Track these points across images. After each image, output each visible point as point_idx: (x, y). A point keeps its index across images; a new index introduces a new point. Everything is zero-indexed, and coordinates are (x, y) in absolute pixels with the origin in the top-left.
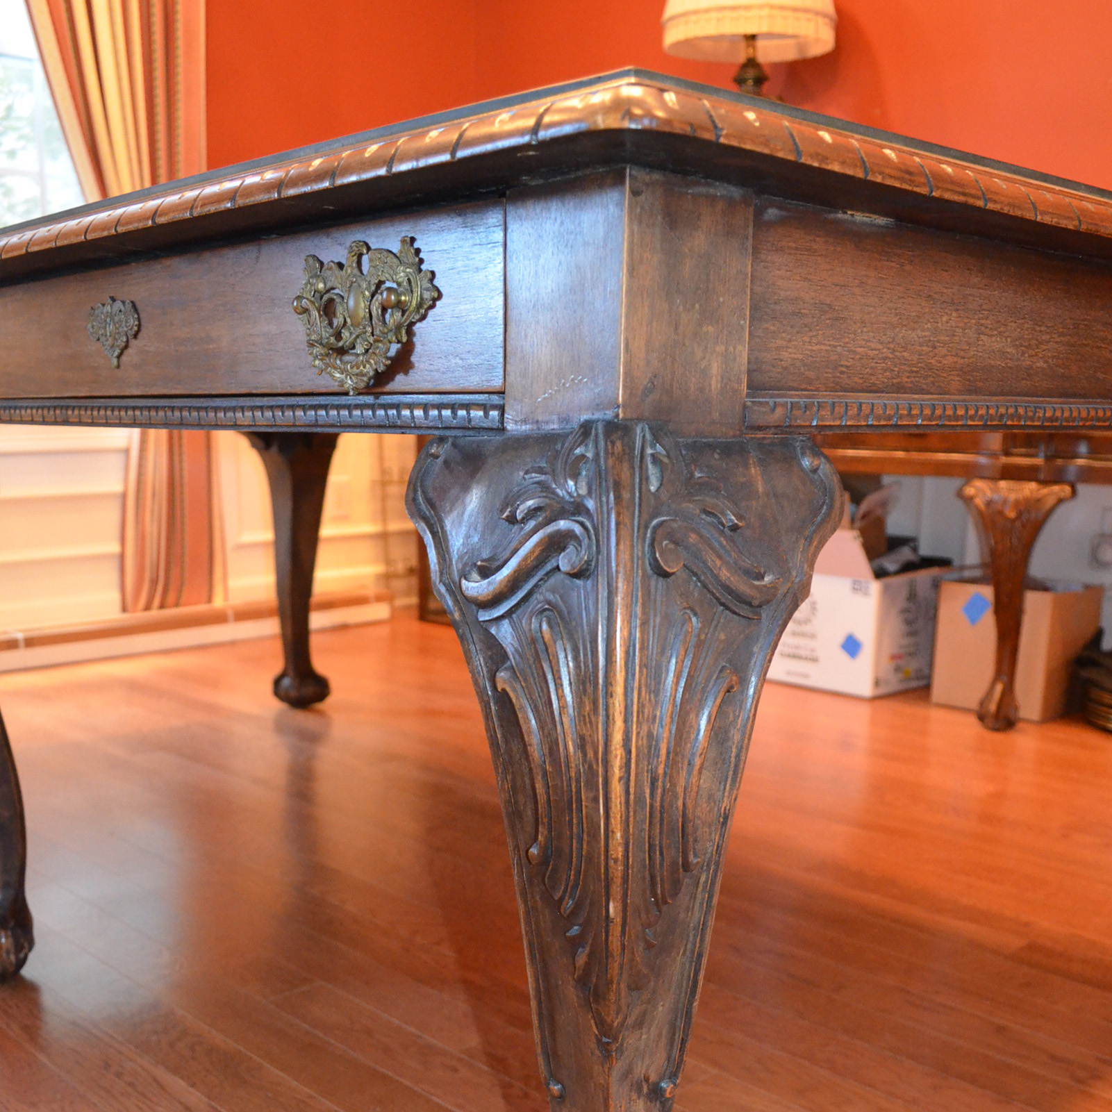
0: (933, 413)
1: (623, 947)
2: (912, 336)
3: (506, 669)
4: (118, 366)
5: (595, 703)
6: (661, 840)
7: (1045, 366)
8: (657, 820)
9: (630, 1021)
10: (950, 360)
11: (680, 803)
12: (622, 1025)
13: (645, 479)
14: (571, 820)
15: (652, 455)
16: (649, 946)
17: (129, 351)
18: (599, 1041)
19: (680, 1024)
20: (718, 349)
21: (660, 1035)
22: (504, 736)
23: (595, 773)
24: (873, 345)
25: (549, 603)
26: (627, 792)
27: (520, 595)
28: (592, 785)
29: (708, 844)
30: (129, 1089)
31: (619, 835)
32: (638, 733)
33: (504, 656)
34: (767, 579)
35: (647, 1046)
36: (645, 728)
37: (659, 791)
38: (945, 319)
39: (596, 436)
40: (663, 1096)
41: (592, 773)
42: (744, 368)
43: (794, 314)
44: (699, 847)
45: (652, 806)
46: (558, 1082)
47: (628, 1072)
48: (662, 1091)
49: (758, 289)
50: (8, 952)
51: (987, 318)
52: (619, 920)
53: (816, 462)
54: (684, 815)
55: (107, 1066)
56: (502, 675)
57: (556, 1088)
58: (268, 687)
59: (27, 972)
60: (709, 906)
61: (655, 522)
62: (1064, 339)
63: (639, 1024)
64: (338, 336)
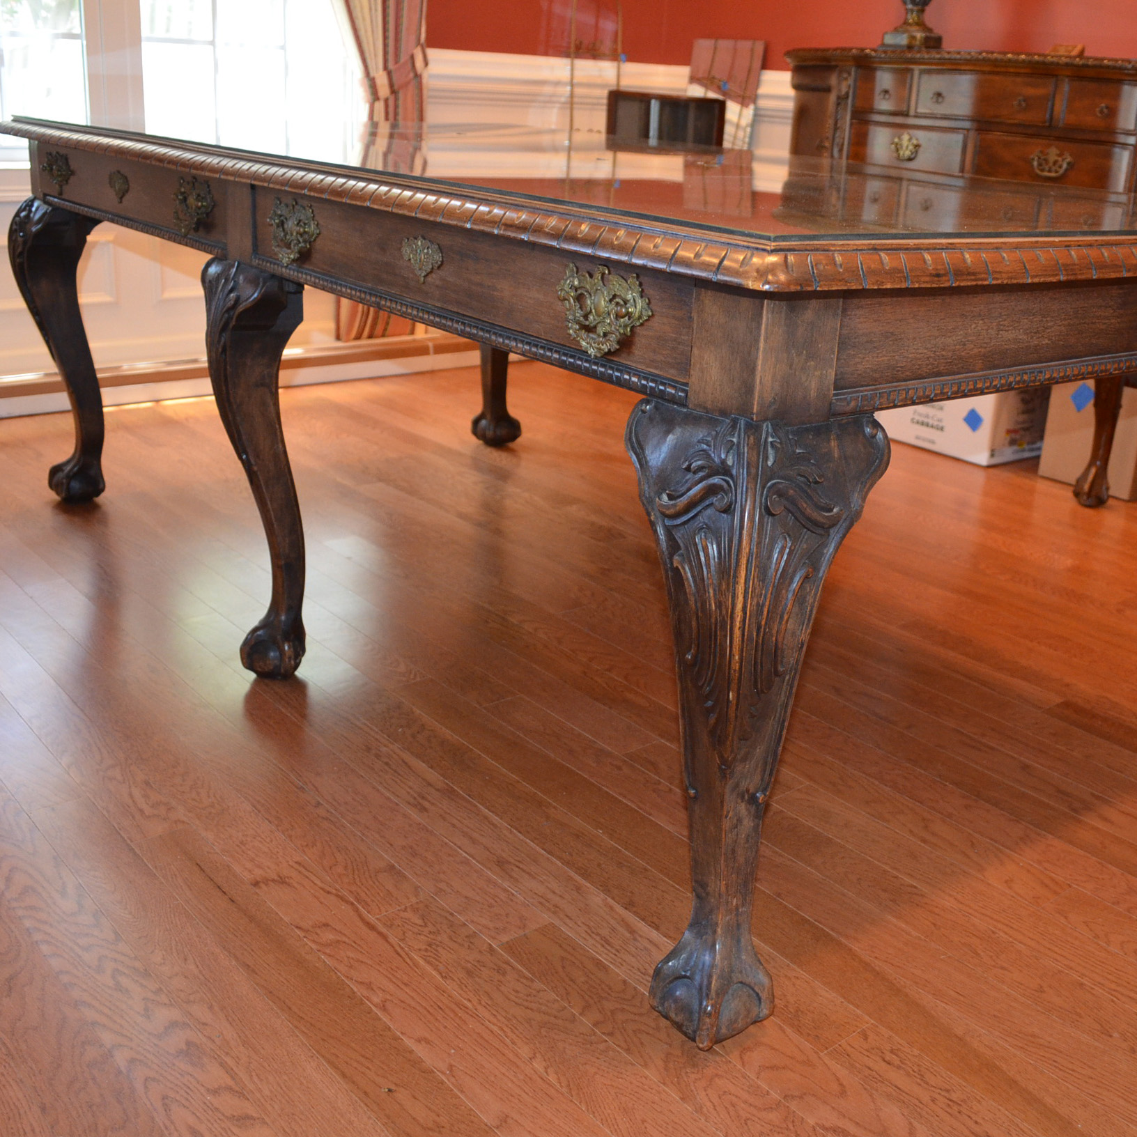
0: (959, 388)
1: (736, 717)
2: (949, 340)
3: (679, 555)
4: (424, 283)
5: (728, 585)
6: (761, 659)
7: (1049, 342)
8: (760, 648)
9: (739, 757)
10: (976, 351)
11: (774, 639)
12: (734, 759)
13: (766, 458)
14: (711, 645)
15: (771, 442)
16: (752, 716)
17: (434, 275)
18: (720, 768)
19: (770, 760)
20: (816, 373)
21: (757, 766)
22: (675, 590)
23: (725, 623)
24: (920, 351)
25: (706, 524)
26: (743, 635)
27: (691, 515)
28: (723, 627)
29: (791, 659)
30: (386, 767)
31: (737, 657)
32: (751, 604)
33: (679, 548)
34: (835, 510)
35: (748, 772)
36: (755, 600)
37: (762, 634)
38: (973, 326)
39: (740, 429)
40: (757, 802)
41: (724, 623)
42: (832, 381)
43: (867, 342)
44: (785, 660)
45: (757, 641)
46: (694, 789)
47: (737, 785)
48: (757, 798)
49: (844, 332)
50: (290, 658)
51: (1005, 320)
52: (735, 702)
53: (875, 432)
54: (776, 644)
55: (368, 749)
56: (676, 558)
57: (692, 792)
58: (468, 425)
59: (300, 673)
60: (790, 693)
61: (769, 484)
62: (1066, 323)
63: (744, 759)
64: (586, 317)
